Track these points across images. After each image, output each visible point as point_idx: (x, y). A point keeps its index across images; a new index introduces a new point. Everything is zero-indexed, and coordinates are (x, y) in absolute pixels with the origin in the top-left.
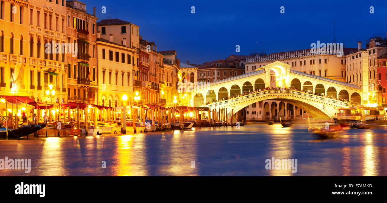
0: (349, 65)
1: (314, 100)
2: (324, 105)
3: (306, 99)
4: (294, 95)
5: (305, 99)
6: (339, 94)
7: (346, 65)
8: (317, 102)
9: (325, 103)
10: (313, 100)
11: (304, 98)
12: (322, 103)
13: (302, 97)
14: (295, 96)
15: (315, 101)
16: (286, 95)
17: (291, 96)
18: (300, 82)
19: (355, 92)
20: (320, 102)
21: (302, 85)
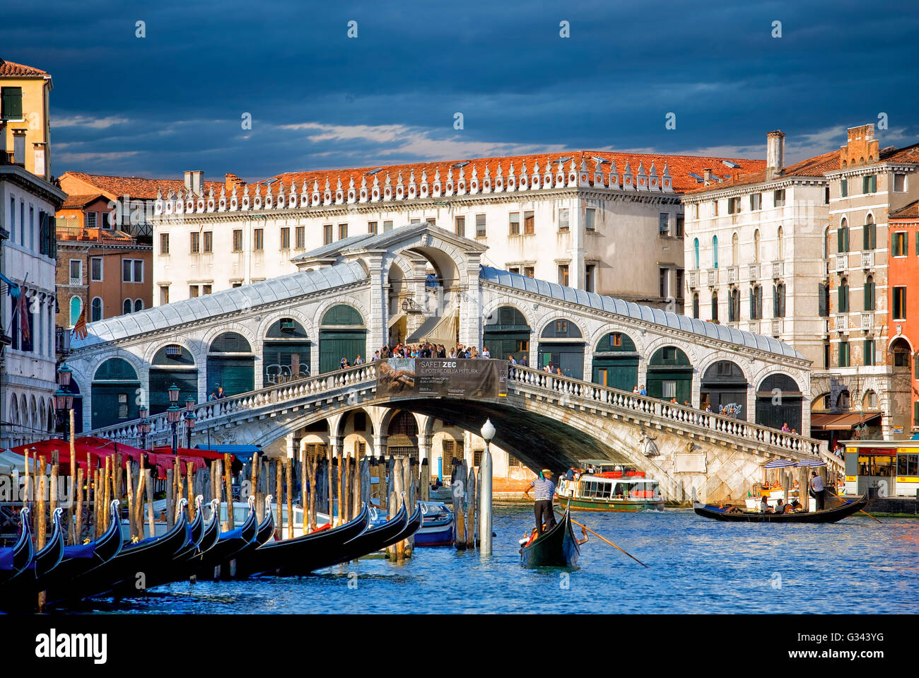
0: (705, 240)
7: (688, 242)
9: (642, 423)
19: (774, 370)
21: (536, 336)
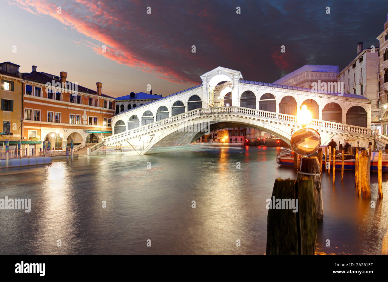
1: (273, 121)
2: (292, 129)
3: (261, 120)
4: (240, 115)
5: (259, 120)
6: (323, 111)
8: (280, 124)
9: (294, 126)
10: (271, 122)
11: (256, 118)
12: (289, 125)
13: (252, 118)
14: (241, 117)
15: (276, 123)
16: (226, 115)
17: (234, 116)
18: (255, 96)
19: (354, 104)
20: (285, 124)
21: (258, 99)
